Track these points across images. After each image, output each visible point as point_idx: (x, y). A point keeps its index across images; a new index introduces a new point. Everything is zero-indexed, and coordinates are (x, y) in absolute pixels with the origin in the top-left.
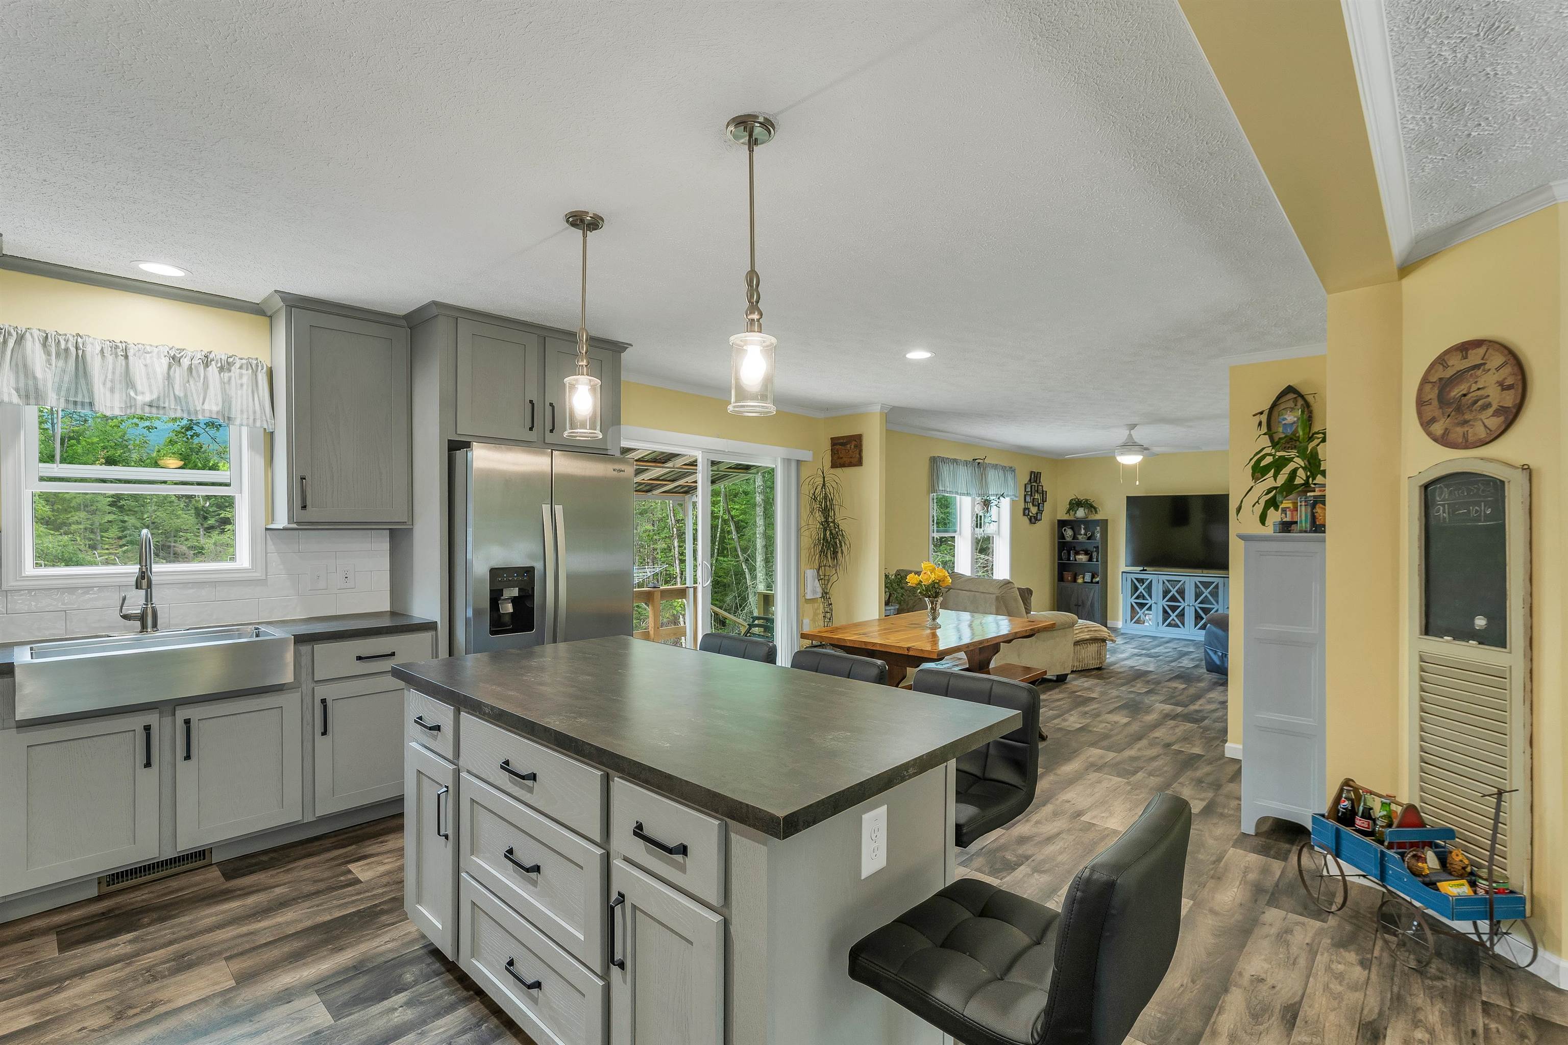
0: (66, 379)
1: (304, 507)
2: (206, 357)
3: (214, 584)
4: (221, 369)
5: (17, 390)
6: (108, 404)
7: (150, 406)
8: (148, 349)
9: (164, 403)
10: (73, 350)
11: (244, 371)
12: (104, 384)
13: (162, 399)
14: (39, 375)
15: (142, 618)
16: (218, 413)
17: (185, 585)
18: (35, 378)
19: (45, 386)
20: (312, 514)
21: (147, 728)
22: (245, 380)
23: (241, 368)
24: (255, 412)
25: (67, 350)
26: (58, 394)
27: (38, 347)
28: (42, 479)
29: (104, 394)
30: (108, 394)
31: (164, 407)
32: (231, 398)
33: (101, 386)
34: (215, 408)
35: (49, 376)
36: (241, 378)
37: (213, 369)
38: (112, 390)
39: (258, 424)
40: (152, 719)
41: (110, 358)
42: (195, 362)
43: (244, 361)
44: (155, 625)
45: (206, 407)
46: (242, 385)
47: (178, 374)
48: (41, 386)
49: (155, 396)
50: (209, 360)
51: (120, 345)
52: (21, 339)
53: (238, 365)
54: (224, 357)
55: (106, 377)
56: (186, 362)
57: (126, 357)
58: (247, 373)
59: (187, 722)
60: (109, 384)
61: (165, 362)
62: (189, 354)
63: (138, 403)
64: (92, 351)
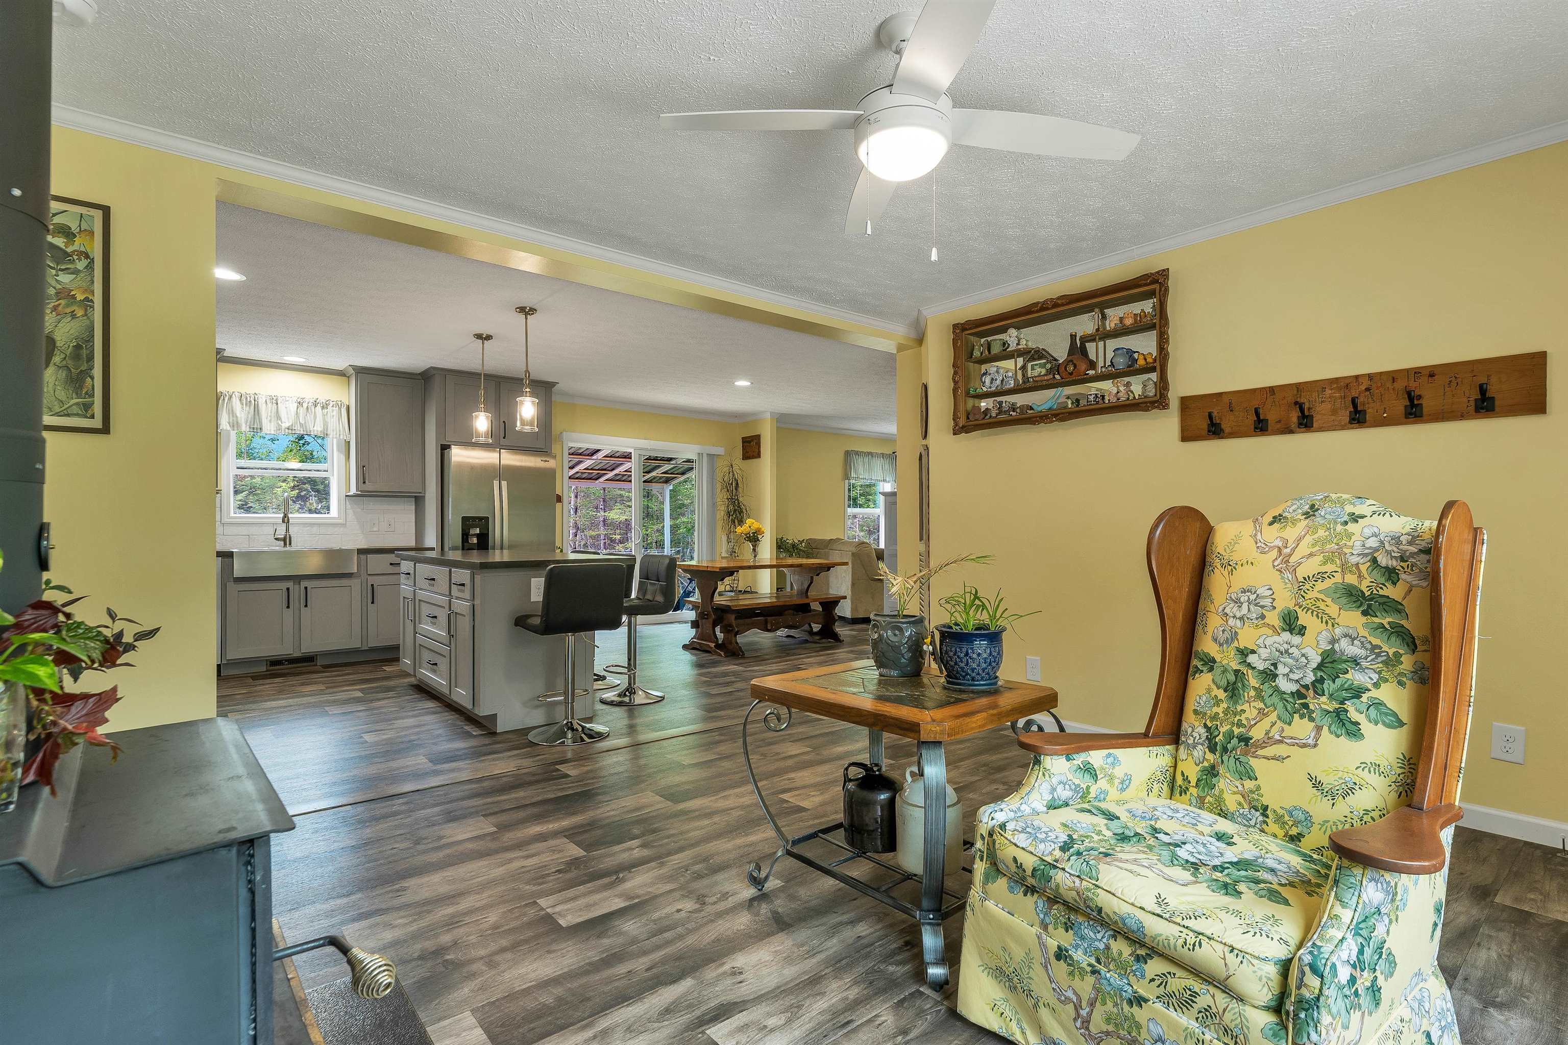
0: (250, 417)
1: (364, 482)
2: (315, 401)
3: (319, 525)
4: (323, 408)
5: (229, 423)
6: (269, 429)
7: (288, 428)
8: (288, 399)
9: (295, 427)
10: (253, 401)
11: (334, 408)
12: (267, 418)
13: (293, 425)
14: (238, 415)
15: (284, 540)
17: (305, 524)
18: (237, 417)
19: (241, 420)
20: (369, 486)
21: (288, 589)
22: (335, 413)
23: (333, 406)
24: (340, 431)
25: (250, 401)
26: (247, 424)
27: (238, 400)
28: (238, 468)
29: (267, 424)
30: (269, 424)
31: (295, 429)
32: (328, 423)
33: (266, 420)
34: (320, 429)
35: (243, 415)
36: (333, 412)
37: (319, 408)
38: (271, 421)
39: (341, 437)
40: (290, 584)
41: (269, 405)
42: (310, 404)
43: (335, 403)
44: (290, 544)
45: (315, 428)
46: (333, 416)
47: (302, 411)
49: (290, 424)
50: (317, 403)
51: (274, 397)
52: (231, 397)
53: (331, 405)
54: (324, 401)
55: (268, 414)
56: (305, 405)
57: (277, 404)
58: (336, 409)
59: (306, 588)
60: (269, 418)
61: (296, 405)
62: (307, 400)
63: (283, 427)
64: (261, 402)
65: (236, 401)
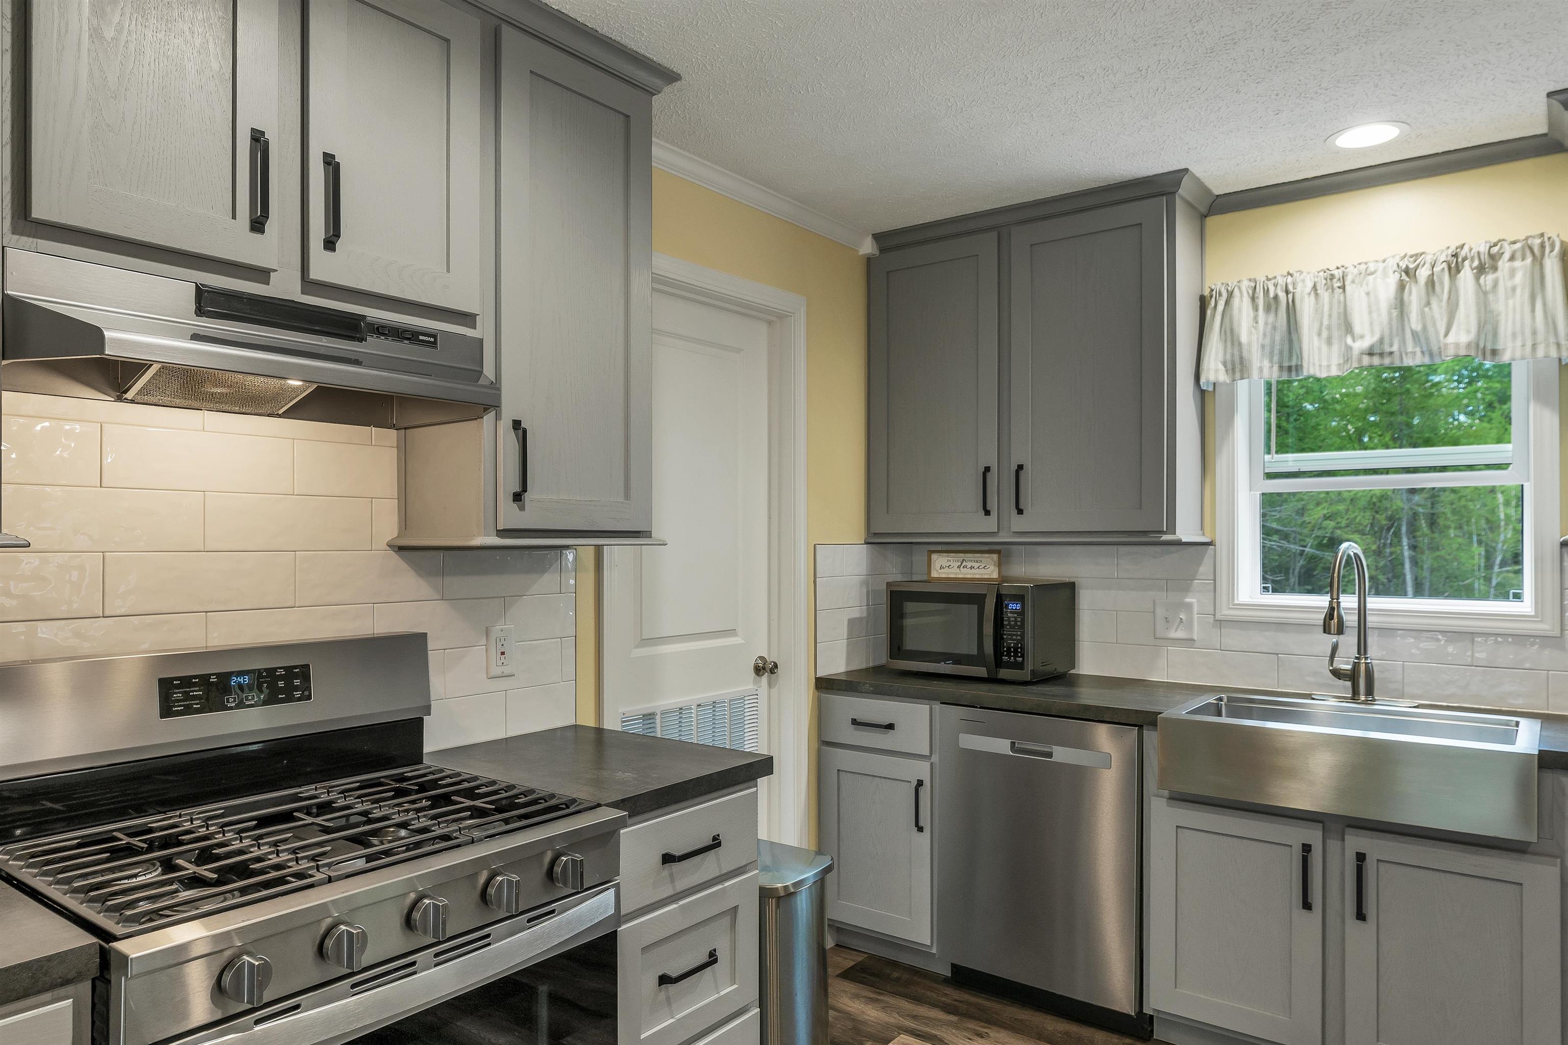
0: (1278, 338)
2: (1455, 255)
3: (1472, 636)
4: (1480, 270)
5: (1225, 364)
6: (1324, 363)
7: (1371, 354)
8: (1372, 267)
9: (1391, 346)
10: (1282, 295)
11: (1517, 264)
12: (1319, 334)
13: (1387, 341)
14: (1244, 339)
15: (1352, 676)
16: (1469, 345)
17: (1425, 633)
18: (1240, 344)
19: (1250, 352)
21: (1307, 848)
22: (1519, 278)
23: (1512, 258)
24: (1534, 333)
25: (1276, 297)
26: (1271, 361)
27: (1246, 300)
28: (1270, 476)
29: (1320, 349)
30: (1325, 348)
31: (1391, 353)
32: (1498, 315)
33: (1315, 339)
35: (1254, 338)
36: (1513, 276)
37: (1467, 275)
38: (1329, 342)
39: (1540, 353)
40: (1313, 836)
41: (1325, 295)
42: (1437, 269)
43: (1518, 245)
44: (1370, 691)
45: (1451, 339)
46: (1514, 289)
47: (1415, 295)
48: (1245, 354)
49: (1376, 338)
50: (1460, 260)
51: (1336, 272)
52: (1230, 294)
53: (1507, 256)
54: (1483, 249)
55: (1321, 324)
56: (1423, 274)
57: (1343, 287)
58: (1523, 265)
59: (1361, 857)
60: (1325, 334)
61: (1393, 280)
62: (1429, 259)
63: (1356, 353)
64: (1303, 290)
65: (1242, 307)
